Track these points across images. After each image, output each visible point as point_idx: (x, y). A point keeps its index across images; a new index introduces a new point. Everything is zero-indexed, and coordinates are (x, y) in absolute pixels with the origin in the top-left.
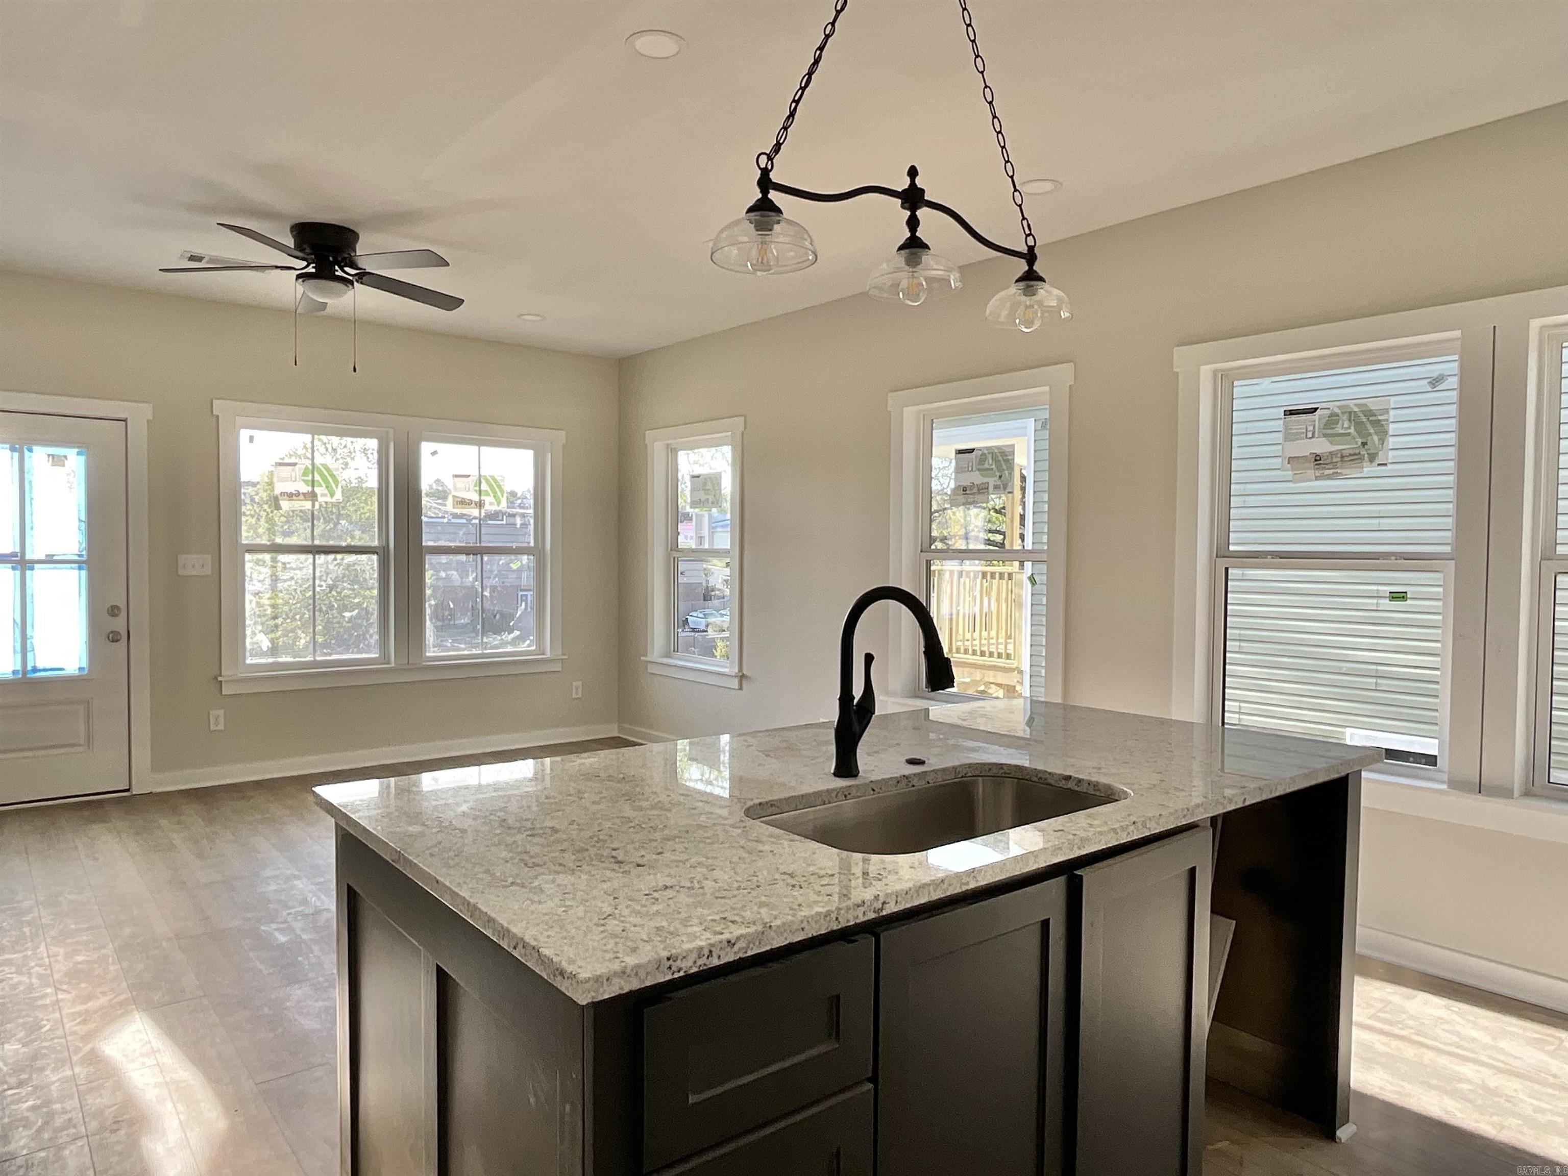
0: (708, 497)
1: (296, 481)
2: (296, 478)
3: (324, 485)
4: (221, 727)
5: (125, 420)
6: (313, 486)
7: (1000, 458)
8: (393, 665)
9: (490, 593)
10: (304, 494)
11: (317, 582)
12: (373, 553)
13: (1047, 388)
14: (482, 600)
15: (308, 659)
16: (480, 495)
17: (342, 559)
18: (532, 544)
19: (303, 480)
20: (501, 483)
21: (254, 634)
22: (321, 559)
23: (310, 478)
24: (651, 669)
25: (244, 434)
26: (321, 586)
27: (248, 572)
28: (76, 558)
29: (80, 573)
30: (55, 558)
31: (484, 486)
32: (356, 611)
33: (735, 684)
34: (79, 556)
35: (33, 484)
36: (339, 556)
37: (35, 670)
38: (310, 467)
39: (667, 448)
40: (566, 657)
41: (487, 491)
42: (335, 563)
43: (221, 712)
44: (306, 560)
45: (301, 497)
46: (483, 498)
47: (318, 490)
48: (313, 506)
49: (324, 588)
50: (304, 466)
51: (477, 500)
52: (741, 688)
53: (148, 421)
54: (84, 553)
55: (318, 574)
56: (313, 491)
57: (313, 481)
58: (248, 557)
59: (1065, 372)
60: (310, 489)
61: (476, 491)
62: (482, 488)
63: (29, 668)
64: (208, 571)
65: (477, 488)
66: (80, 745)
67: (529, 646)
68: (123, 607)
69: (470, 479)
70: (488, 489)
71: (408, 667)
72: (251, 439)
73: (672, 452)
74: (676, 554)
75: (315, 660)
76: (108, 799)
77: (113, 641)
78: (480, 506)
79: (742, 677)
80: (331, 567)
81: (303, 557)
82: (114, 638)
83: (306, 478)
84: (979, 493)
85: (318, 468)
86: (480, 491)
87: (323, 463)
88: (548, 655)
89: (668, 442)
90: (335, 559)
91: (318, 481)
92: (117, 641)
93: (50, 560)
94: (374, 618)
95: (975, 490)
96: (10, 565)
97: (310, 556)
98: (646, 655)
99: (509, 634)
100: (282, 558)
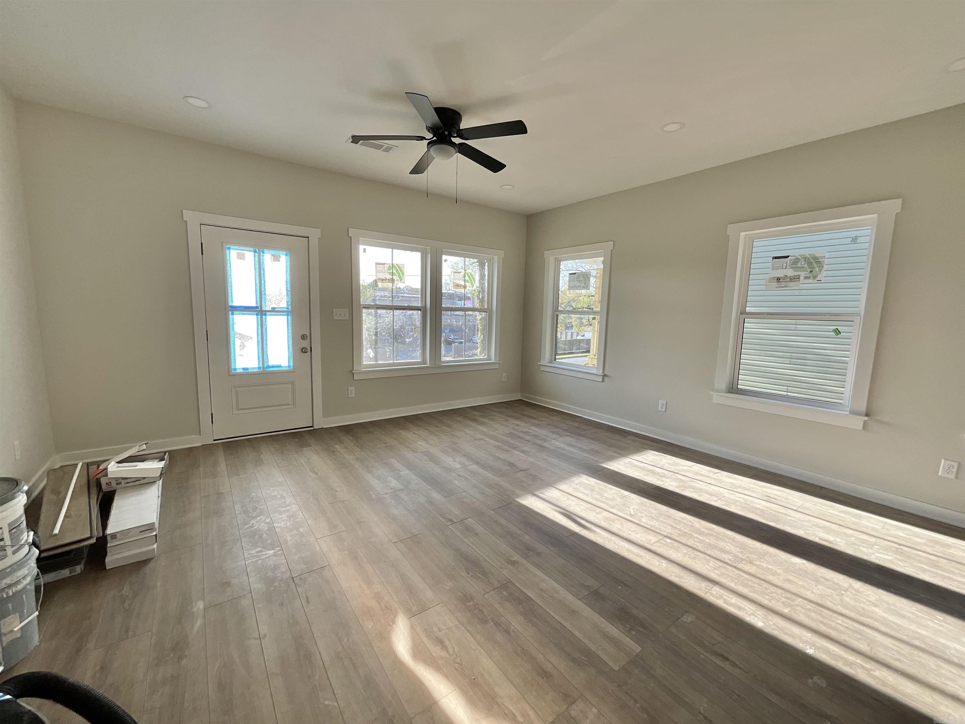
0: (580, 284)
1: (385, 272)
2: (385, 271)
3: (397, 275)
4: (353, 395)
5: (308, 237)
6: (392, 275)
7: (812, 260)
8: (428, 365)
9: (468, 330)
10: (389, 280)
11: (395, 324)
12: (418, 310)
13: (877, 215)
14: (465, 333)
15: (390, 362)
16: (465, 282)
17: (406, 313)
18: (486, 307)
19: (388, 272)
20: (474, 277)
21: (367, 349)
22: (397, 312)
23: (391, 271)
24: (542, 368)
25: (361, 247)
26: (396, 326)
27: (364, 318)
28: (286, 310)
29: (288, 318)
30: (276, 309)
31: (467, 278)
32: (412, 338)
33: (600, 379)
34: (287, 308)
35: (265, 270)
36: (404, 311)
37: (268, 367)
38: (391, 266)
39: (556, 260)
40: (501, 362)
41: (468, 280)
42: (403, 314)
43: (353, 388)
44: (390, 313)
45: (387, 281)
46: (466, 284)
47: (394, 277)
48: (393, 286)
49: (397, 327)
50: (389, 265)
51: (464, 285)
52: (603, 381)
53: (319, 238)
54: (290, 307)
55: (395, 320)
56: (392, 278)
57: (392, 273)
58: (364, 310)
59: (896, 205)
60: (391, 277)
61: (463, 280)
62: (466, 279)
63: (265, 366)
64: (347, 318)
65: (464, 279)
66: (289, 404)
67: (484, 356)
68: (308, 335)
69: (461, 274)
70: (468, 279)
71: (436, 366)
72: (365, 250)
73: (558, 262)
74: (557, 313)
75: (394, 362)
76: (304, 431)
77: (304, 353)
78: (465, 287)
79: (605, 376)
80: (401, 317)
81: (388, 311)
82: (304, 350)
83: (389, 271)
84: (791, 281)
85: (395, 266)
86: (465, 280)
87: (397, 263)
88: (493, 361)
89: (556, 257)
90: (403, 313)
91: (395, 273)
92: (306, 352)
93: (273, 310)
94: (419, 342)
95: (788, 279)
96: (255, 313)
97: (392, 311)
98: (540, 362)
99: (476, 350)
100: (380, 311)
